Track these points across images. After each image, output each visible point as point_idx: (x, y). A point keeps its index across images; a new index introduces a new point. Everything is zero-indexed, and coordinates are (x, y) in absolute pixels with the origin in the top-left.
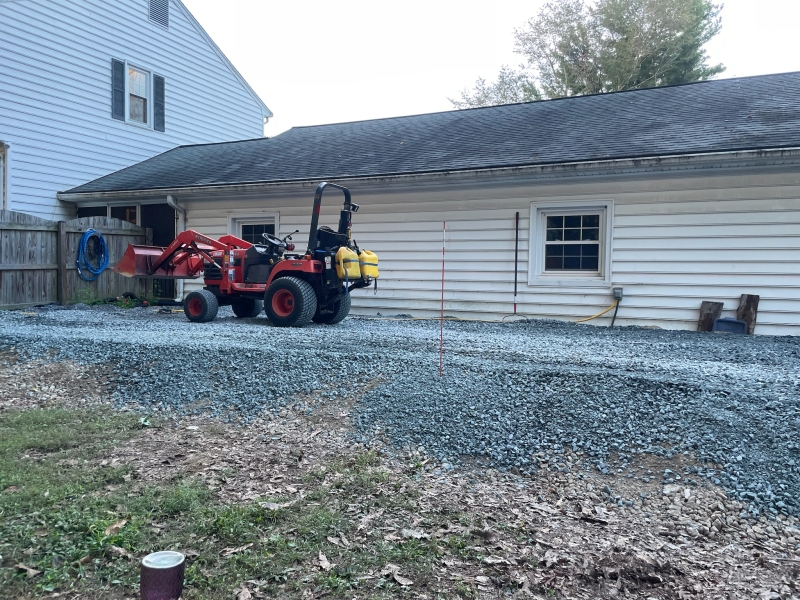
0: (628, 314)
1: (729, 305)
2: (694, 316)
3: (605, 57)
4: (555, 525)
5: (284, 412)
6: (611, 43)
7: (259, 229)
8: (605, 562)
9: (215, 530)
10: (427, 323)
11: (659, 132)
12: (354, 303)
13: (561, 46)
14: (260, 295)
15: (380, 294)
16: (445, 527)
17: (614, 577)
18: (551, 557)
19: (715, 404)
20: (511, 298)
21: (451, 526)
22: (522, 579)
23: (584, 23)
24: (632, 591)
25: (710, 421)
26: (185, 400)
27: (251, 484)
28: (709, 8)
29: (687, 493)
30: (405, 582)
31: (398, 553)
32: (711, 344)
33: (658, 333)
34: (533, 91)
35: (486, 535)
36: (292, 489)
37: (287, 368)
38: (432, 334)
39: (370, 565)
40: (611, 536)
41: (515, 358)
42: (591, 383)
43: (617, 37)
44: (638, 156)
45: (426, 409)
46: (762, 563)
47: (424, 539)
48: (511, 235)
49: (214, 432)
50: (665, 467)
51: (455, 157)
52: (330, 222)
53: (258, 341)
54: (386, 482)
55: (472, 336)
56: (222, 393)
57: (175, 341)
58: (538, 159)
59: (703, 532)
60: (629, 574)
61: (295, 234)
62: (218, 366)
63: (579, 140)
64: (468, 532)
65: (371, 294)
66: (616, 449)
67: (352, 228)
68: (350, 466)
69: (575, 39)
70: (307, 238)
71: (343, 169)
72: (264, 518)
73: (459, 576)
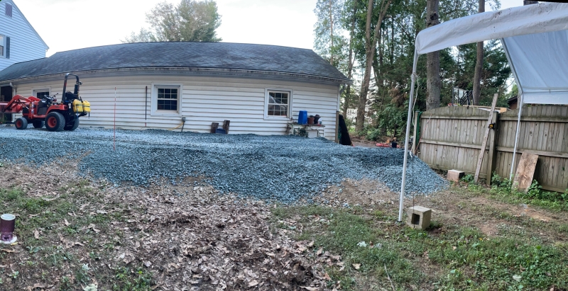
0: (187, 127)
1: (221, 124)
2: (209, 128)
3: (181, 29)
4: (155, 206)
5: (52, 164)
6: (183, 23)
7: (43, 94)
8: (172, 218)
9: (26, 207)
10: (110, 130)
11: (198, 59)
12: (80, 122)
13: (164, 21)
14: (43, 119)
15: (91, 119)
16: (113, 209)
17: (174, 222)
18: (152, 218)
19: (212, 157)
20: (144, 121)
21: (116, 209)
22: (141, 227)
23: (174, 13)
24: (180, 227)
25: (210, 163)
26: (15, 158)
27: (39, 191)
28: (218, 15)
29: (201, 189)
30: (97, 231)
31: (95, 220)
32: (214, 137)
33: (197, 134)
34: (154, 39)
35: (129, 211)
36: (55, 193)
37: (53, 147)
38: (112, 134)
39: (84, 224)
40: (174, 208)
41: (144, 143)
42: (170, 151)
43: (186, 21)
44: (191, 67)
45: (108, 163)
46: (223, 210)
47: (105, 214)
48: (144, 95)
49: (26, 170)
50: (195, 181)
51: (122, 62)
52: (71, 89)
53: (42, 136)
54: (91, 192)
55: (128, 135)
56: (28, 156)
57: (12, 136)
58: (154, 65)
59: (205, 202)
60: (179, 221)
61: (57, 95)
62: (27, 146)
63: (170, 59)
64: (122, 210)
65: (87, 119)
66: (179, 175)
67: (80, 92)
68: (77, 185)
69: (170, 19)
70: (61, 96)
71: (76, 68)
72: (44, 204)
73: (118, 228)
